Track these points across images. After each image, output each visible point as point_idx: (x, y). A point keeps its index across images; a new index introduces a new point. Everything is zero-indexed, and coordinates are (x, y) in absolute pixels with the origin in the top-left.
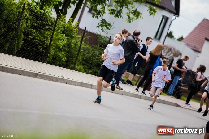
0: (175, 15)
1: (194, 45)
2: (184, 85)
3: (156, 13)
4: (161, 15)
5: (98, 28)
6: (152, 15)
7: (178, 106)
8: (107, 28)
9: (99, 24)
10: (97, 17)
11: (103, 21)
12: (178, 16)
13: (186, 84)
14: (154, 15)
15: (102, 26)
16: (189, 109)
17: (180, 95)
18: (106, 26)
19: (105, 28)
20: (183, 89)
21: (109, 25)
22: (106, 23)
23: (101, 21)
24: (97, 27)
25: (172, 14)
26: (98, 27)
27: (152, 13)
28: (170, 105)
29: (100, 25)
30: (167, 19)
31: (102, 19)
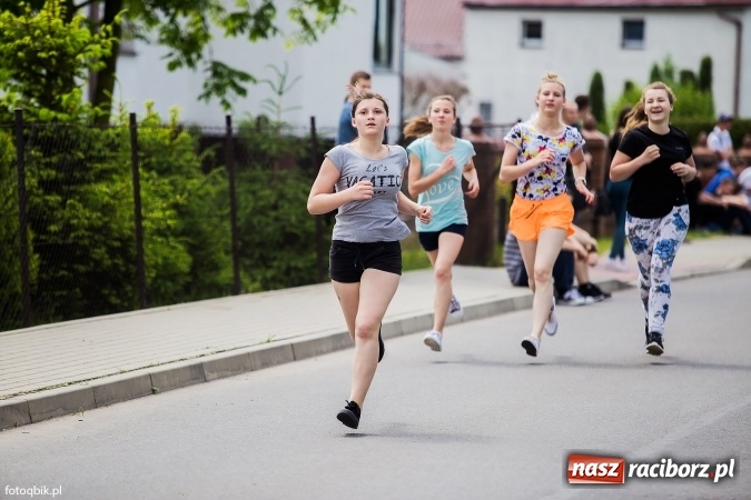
5: (203, 101)
8: (242, 92)
9: (206, 85)
10: (191, 63)
11: (217, 69)
15: (219, 89)
18: (234, 86)
19: (230, 93)
21: (245, 77)
22: (232, 73)
23: (209, 74)
24: (200, 98)
26: (207, 95)
29: (210, 87)
31: (209, 65)
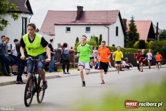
0: (30, 14)
1: (48, 31)
2: (56, 61)
3: (18, 17)
4: (21, 18)
6: (16, 19)
7: (59, 77)
12: (32, 14)
13: (58, 60)
14: (17, 19)
16: (67, 76)
17: (56, 69)
20: (56, 64)
25: (28, 14)
27: (16, 18)
28: (53, 78)
30: (26, 19)
